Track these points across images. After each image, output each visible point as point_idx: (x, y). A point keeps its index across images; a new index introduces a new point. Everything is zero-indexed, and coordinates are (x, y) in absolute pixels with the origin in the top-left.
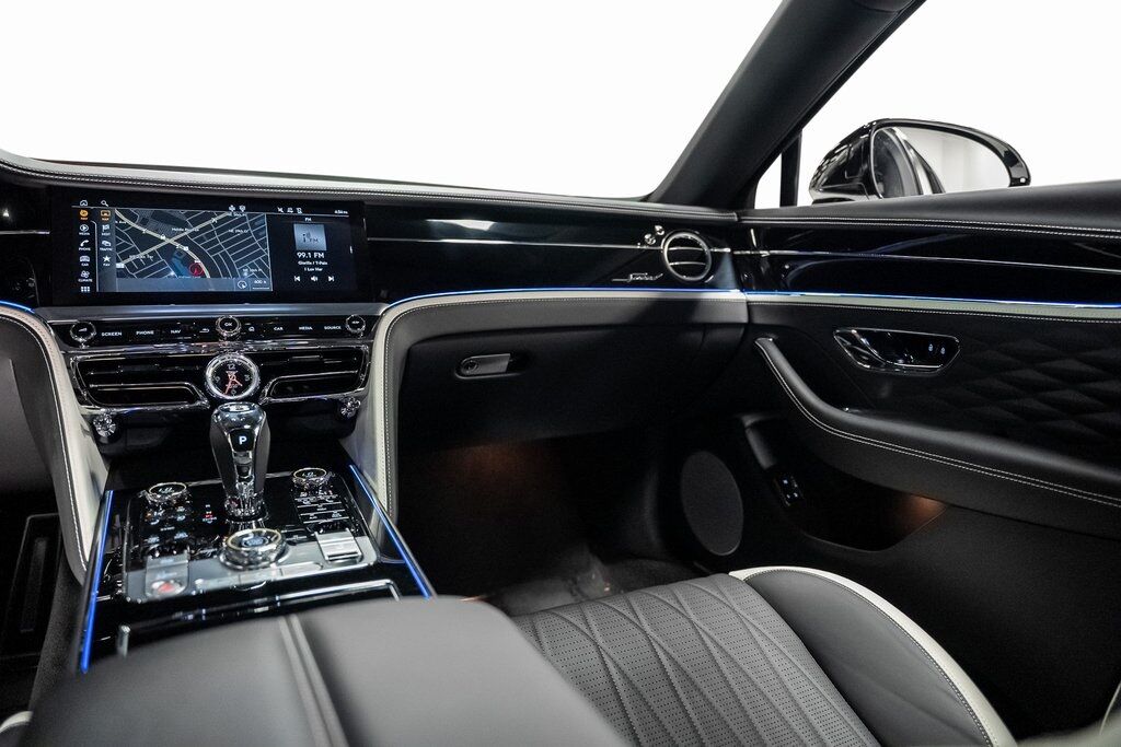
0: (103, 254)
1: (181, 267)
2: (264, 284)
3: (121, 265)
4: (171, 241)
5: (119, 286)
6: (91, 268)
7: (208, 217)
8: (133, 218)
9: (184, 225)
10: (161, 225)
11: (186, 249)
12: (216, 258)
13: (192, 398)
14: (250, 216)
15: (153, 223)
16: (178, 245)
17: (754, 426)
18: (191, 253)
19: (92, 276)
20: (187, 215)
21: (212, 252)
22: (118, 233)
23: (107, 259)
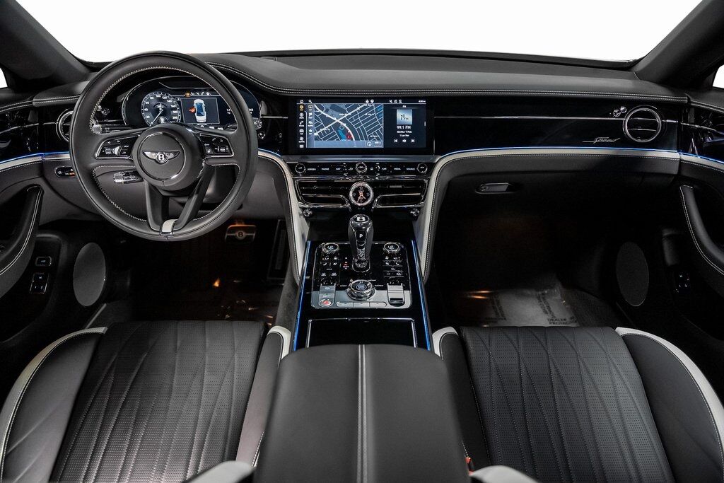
0: (309, 128)
1: (342, 135)
2: (379, 144)
3: (316, 134)
4: (338, 121)
5: (316, 145)
6: (304, 136)
7: (355, 107)
8: (322, 109)
9: (344, 112)
10: (335, 112)
12: (358, 129)
13: (343, 203)
14: (376, 106)
15: (331, 111)
16: (341, 123)
17: (669, 237)
18: (347, 127)
19: (304, 140)
20: (346, 106)
21: (356, 126)
22: (316, 117)
23: (311, 131)
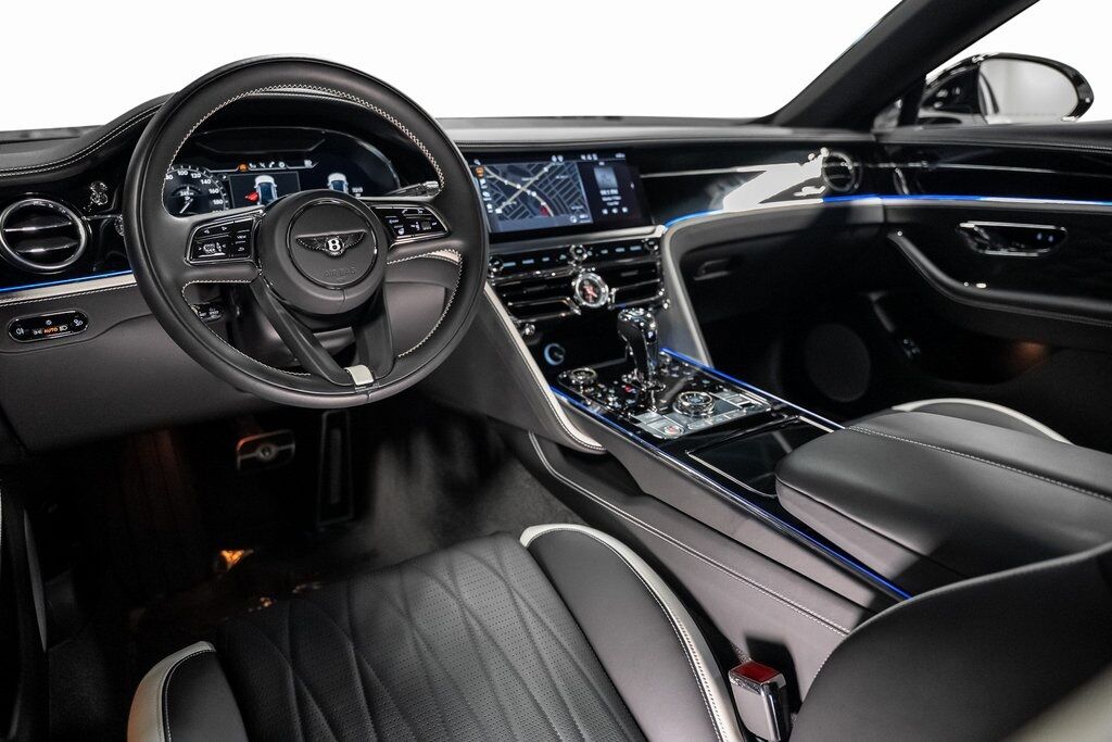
1: (534, 208)
2: (585, 218)
3: (499, 211)
4: (524, 189)
5: (503, 227)
7: (540, 168)
8: (496, 172)
9: (528, 175)
10: (517, 177)
11: (534, 194)
12: (554, 200)
13: (567, 308)
14: (567, 164)
15: (510, 176)
16: (529, 192)
17: (879, 302)
18: (539, 198)
20: (529, 167)
21: (550, 195)
22: (491, 185)
23: (489, 206)
